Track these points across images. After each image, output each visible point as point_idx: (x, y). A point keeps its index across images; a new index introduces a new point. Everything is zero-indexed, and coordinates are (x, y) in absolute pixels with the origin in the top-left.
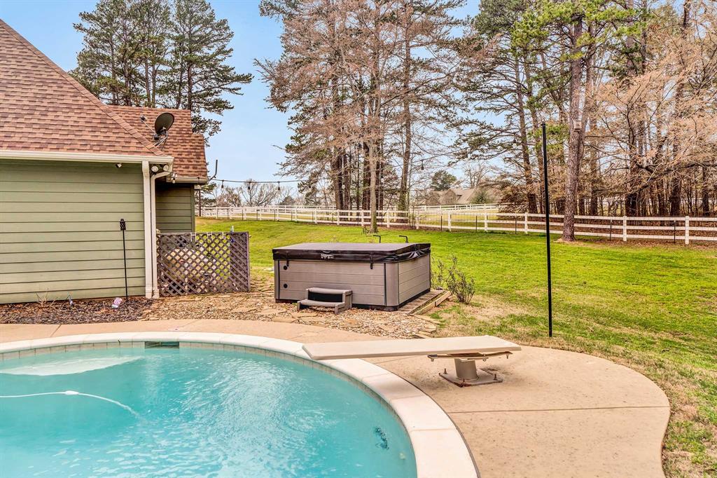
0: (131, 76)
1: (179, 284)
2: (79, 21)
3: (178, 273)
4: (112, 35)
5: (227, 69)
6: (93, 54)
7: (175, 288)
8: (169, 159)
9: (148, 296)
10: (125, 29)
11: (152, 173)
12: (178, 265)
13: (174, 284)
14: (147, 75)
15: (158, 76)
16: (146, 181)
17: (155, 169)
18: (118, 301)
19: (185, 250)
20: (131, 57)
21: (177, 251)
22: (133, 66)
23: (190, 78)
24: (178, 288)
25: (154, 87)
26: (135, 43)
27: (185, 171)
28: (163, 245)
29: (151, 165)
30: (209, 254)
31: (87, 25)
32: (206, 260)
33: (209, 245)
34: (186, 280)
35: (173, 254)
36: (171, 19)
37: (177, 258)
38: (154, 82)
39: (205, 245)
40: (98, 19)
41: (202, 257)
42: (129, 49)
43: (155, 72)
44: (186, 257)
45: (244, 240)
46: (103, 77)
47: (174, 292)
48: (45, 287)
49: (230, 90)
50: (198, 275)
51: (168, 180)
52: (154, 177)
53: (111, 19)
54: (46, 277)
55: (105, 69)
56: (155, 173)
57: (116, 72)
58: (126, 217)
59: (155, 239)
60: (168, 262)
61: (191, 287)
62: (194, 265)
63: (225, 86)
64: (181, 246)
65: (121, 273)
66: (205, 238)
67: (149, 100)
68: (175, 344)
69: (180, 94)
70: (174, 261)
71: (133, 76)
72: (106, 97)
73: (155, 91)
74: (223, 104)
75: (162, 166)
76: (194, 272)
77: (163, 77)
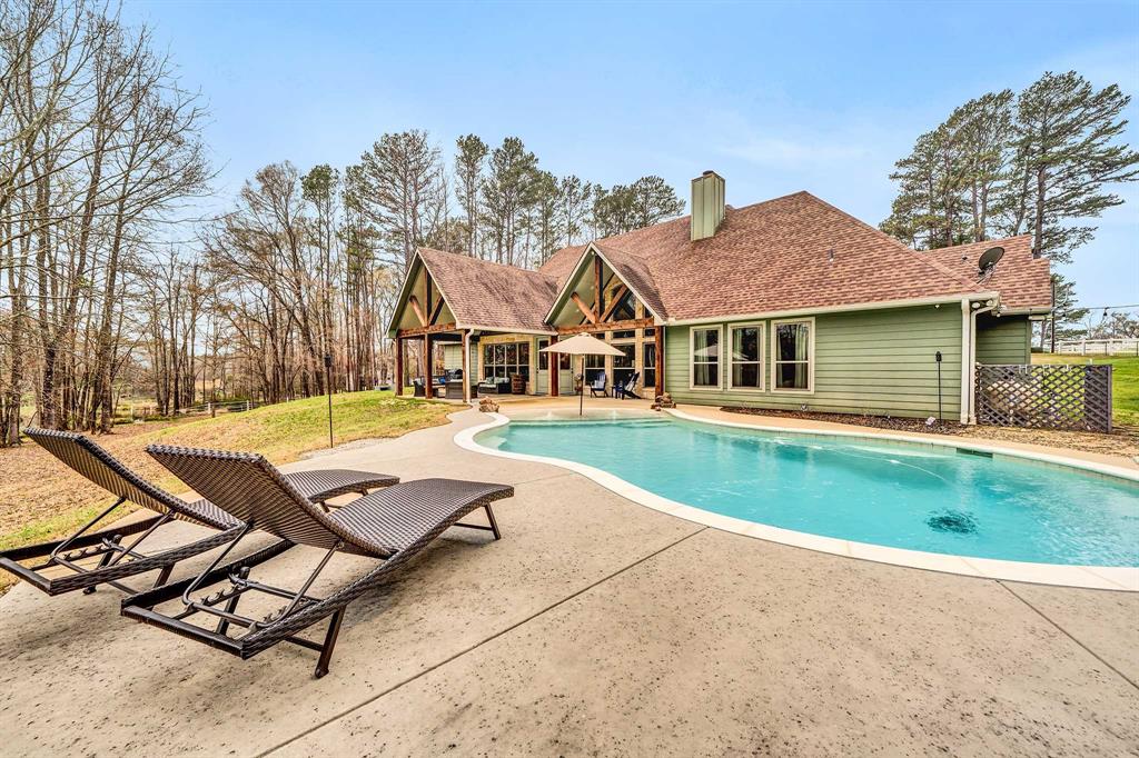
0: (953, 207)
1: (1001, 415)
2: (894, 170)
3: (1001, 404)
4: (931, 171)
5: (1113, 152)
6: (909, 197)
7: (996, 418)
8: (994, 294)
9: (964, 421)
10: (947, 158)
11: (972, 310)
12: (1001, 397)
13: (995, 415)
14: (975, 199)
15: (989, 196)
16: (966, 318)
17: (976, 305)
18: (931, 420)
19: (1012, 382)
20: (954, 186)
21: (1000, 382)
22: (956, 194)
23: (1041, 185)
24: (1001, 419)
25: (984, 209)
26: (959, 170)
27: (1019, 302)
28: (982, 376)
29: (971, 303)
30: (1045, 387)
31: (903, 171)
32: (1040, 394)
33: (1045, 378)
34: (1012, 412)
35: (995, 385)
36: (1013, 122)
37: (1001, 389)
38: (984, 202)
39: (1040, 378)
40: (917, 160)
41: (1034, 390)
42: (952, 178)
43: (986, 192)
44: (1011, 389)
45: (1104, 374)
46: (919, 217)
47: (995, 422)
48: (868, 404)
49: (1118, 179)
50: (1029, 408)
51: (993, 313)
52: (975, 313)
53: (930, 155)
54: (868, 397)
55: (922, 207)
56: (976, 309)
57: (934, 207)
58: (942, 351)
59: (973, 370)
60: (989, 393)
61: (1017, 419)
62: (1023, 397)
63: (1109, 176)
64: (1006, 378)
65: (936, 399)
66: (1040, 370)
67: (977, 225)
68: (989, 455)
69: (1024, 208)
70: (996, 392)
71: (956, 205)
72: (922, 235)
73: (986, 212)
74: (1101, 201)
75: (985, 302)
76: (1023, 405)
77: (998, 195)
